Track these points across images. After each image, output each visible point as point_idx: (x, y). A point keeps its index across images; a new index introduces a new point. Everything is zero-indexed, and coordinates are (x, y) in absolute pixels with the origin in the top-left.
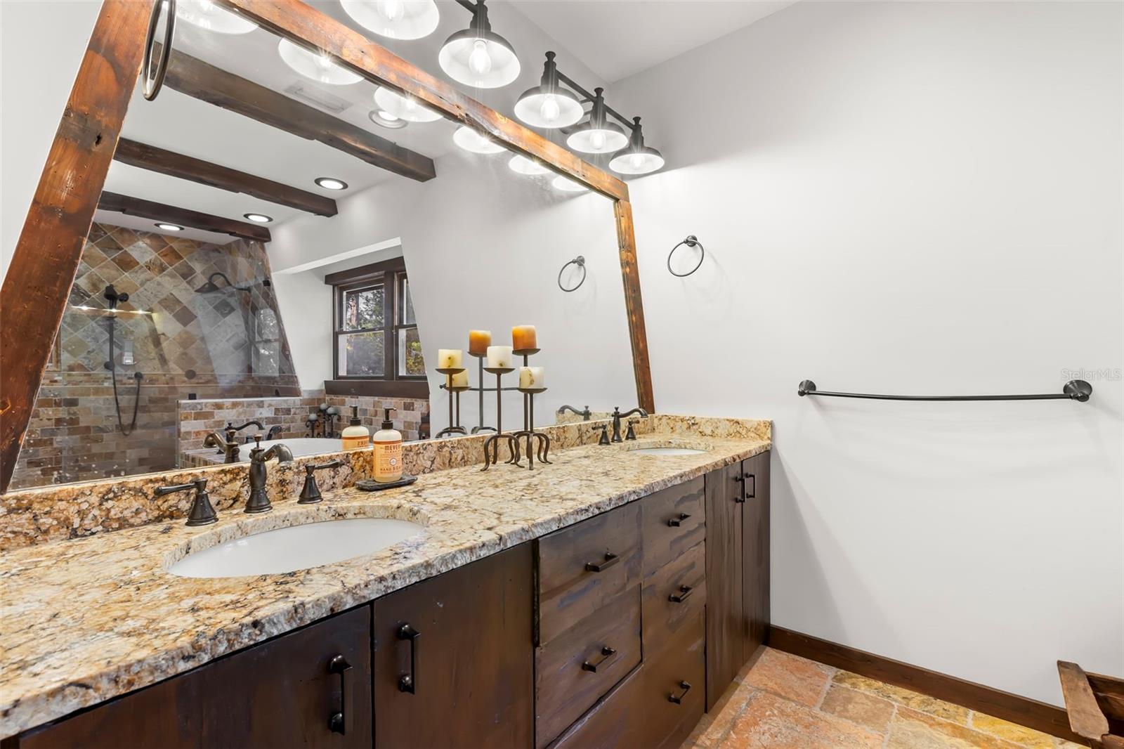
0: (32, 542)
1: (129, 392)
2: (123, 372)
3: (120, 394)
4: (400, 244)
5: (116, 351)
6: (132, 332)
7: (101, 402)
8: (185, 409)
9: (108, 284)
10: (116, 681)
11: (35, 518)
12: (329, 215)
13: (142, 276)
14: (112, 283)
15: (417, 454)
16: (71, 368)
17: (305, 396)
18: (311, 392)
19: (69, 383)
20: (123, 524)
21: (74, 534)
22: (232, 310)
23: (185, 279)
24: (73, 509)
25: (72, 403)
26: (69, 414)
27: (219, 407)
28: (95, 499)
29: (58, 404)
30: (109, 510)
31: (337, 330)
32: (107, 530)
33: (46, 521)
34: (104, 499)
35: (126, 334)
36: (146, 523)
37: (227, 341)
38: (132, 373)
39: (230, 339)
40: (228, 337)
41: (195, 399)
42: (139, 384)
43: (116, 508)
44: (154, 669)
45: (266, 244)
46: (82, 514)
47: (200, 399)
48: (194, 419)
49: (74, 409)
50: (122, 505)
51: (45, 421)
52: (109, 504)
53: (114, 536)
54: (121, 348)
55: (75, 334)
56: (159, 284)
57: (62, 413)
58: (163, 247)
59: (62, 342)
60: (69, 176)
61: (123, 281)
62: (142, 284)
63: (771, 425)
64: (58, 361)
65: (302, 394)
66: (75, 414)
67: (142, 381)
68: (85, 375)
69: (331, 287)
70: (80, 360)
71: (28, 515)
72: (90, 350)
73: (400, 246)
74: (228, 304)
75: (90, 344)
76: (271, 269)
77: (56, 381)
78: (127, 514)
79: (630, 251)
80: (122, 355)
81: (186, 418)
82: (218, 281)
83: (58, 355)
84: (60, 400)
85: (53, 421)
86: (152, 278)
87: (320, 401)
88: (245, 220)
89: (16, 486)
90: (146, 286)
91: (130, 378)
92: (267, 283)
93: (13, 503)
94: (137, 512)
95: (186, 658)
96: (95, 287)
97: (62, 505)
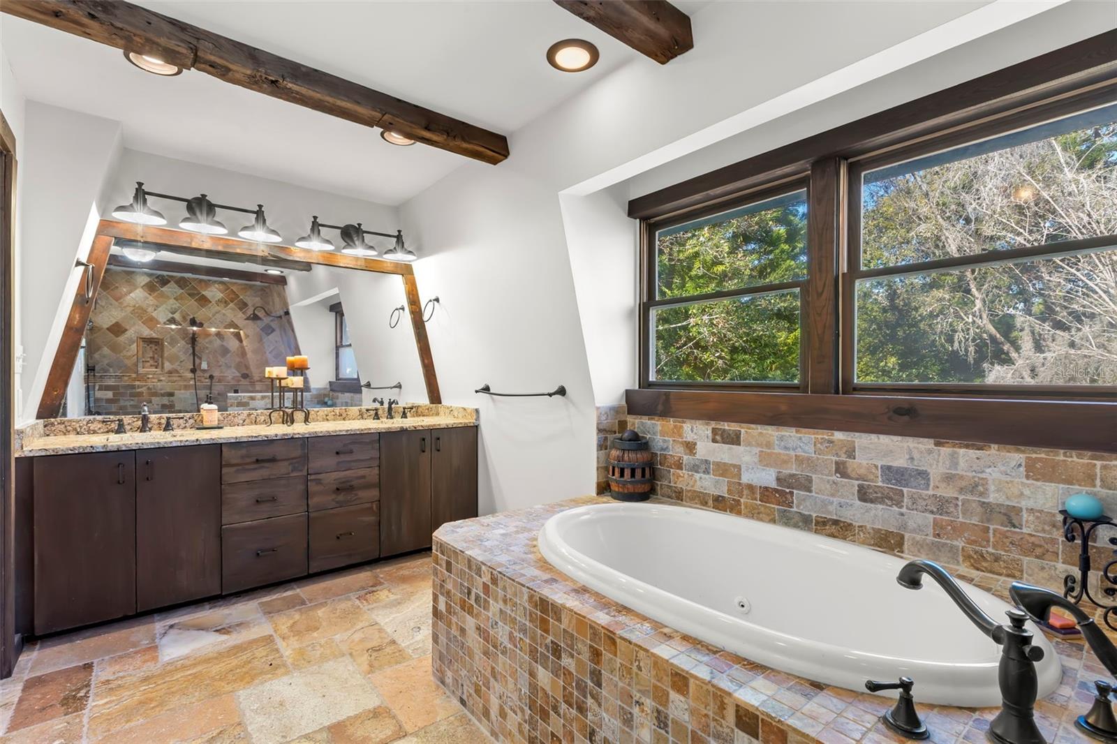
0: (65, 434)
1: (205, 387)
2: (202, 374)
3: (199, 389)
4: (338, 292)
5: (197, 361)
6: (207, 348)
7: (188, 394)
8: (230, 399)
9: (192, 317)
10: (53, 451)
11: (66, 427)
12: (308, 271)
13: (213, 311)
14: (195, 316)
15: (234, 417)
16: (170, 372)
17: (314, 392)
18: (318, 389)
19: (169, 381)
20: (95, 432)
21: (78, 433)
22: (273, 330)
23: (241, 310)
24: (78, 425)
25: (171, 394)
26: (169, 401)
27: (252, 398)
28: (85, 423)
29: (163, 395)
30: (89, 427)
31: (339, 344)
32: (89, 433)
33: (69, 428)
34: (88, 423)
35: (204, 348)
36: (102, 433)
37: (270, 353)
38: (207, 375)
39: (272, 351)
40: (270, 350)
41: (238, 393)
42: (211, 383)
43: (92, 427)
44: (62, 450)
45: (285, 286)
46: (81, 427)
47: (241, 393)
48: (237, 406)
49: (172, 398)
50: (94, 425)
51: (156, 407)
52: (90, 425)
53: (91, 435)
54: (200, 358)
55: (173, 350)
56: (224, 315)
57: (165, 401)
58: (227, 290)
59: (165, 355)
60: (77, 316)
61: (200, 315)
62: (214, 315)
63: (477, 411)
64: (163, 368)
65: (312, 390)
66: (172, 401)
67: (214, 381)
68: (179, 376)
69: (335, 313)
70: (175, 366)
71: (63, 426)
72: (182, 360)
73: (338, 294)
74: (270, 327)
75: (182, 356)
76: (290, 304)
77: (161, 380)
78: (96, 429)
79: (414, 305)
80: (201, 363)
81: (231, 406)
82: (261, 314)
83: (163, 364)
84: (165, 393)
85: (160, 406)
86: (220, 311)
87: (325, 395)
88: (265, 272)
89: (61, 417)
90: (215, 317)
91: (206, 379)
92: (287, 313)
93: (59, 421)
94: (100, 428)
95: (71, 450)
96: (184, 318)
97: (74, 423)
